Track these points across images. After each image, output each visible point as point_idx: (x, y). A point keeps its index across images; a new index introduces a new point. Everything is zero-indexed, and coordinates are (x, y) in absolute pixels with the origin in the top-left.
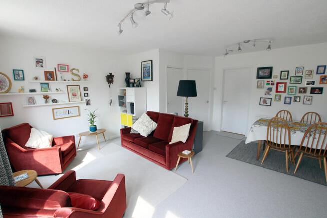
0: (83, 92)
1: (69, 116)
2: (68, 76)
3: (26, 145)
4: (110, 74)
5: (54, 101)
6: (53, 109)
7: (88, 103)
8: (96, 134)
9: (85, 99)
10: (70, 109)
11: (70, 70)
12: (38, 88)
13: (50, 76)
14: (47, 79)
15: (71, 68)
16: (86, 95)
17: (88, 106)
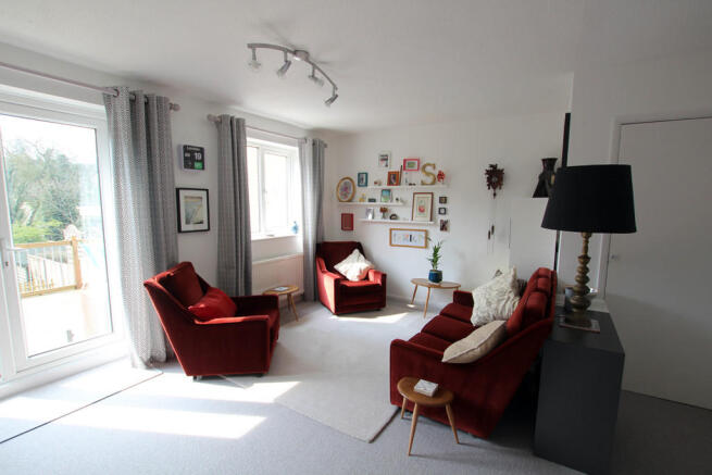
0: (438, 205)
1: (410, 244)
2: (417, 177)
3: (336, 267)
4: (491, 166)
5: (393, 217)
6: (391, 230)
7: (444, 227)
8: (439, 287)
9: (440, 218)
10: (413, 233)
11: (421, 165)
12: (377, 196)
13: (394, 178)
14: (390, 183)
15: (423, 163)
16: (443, 211)
17: (444, 233)
